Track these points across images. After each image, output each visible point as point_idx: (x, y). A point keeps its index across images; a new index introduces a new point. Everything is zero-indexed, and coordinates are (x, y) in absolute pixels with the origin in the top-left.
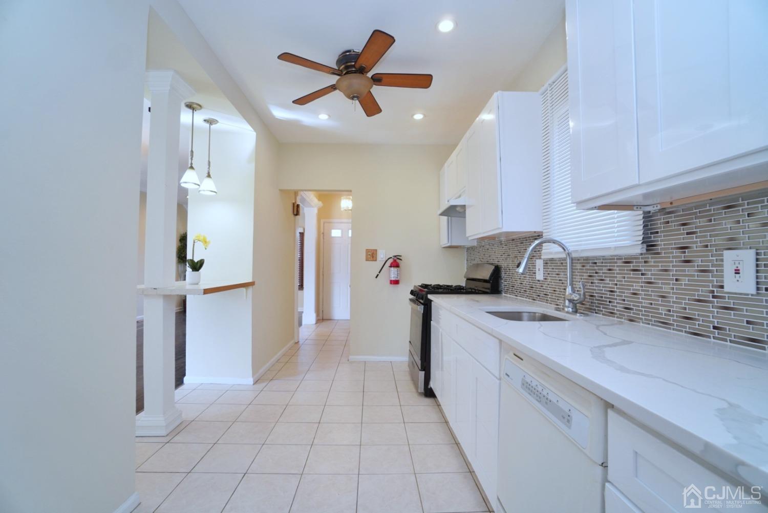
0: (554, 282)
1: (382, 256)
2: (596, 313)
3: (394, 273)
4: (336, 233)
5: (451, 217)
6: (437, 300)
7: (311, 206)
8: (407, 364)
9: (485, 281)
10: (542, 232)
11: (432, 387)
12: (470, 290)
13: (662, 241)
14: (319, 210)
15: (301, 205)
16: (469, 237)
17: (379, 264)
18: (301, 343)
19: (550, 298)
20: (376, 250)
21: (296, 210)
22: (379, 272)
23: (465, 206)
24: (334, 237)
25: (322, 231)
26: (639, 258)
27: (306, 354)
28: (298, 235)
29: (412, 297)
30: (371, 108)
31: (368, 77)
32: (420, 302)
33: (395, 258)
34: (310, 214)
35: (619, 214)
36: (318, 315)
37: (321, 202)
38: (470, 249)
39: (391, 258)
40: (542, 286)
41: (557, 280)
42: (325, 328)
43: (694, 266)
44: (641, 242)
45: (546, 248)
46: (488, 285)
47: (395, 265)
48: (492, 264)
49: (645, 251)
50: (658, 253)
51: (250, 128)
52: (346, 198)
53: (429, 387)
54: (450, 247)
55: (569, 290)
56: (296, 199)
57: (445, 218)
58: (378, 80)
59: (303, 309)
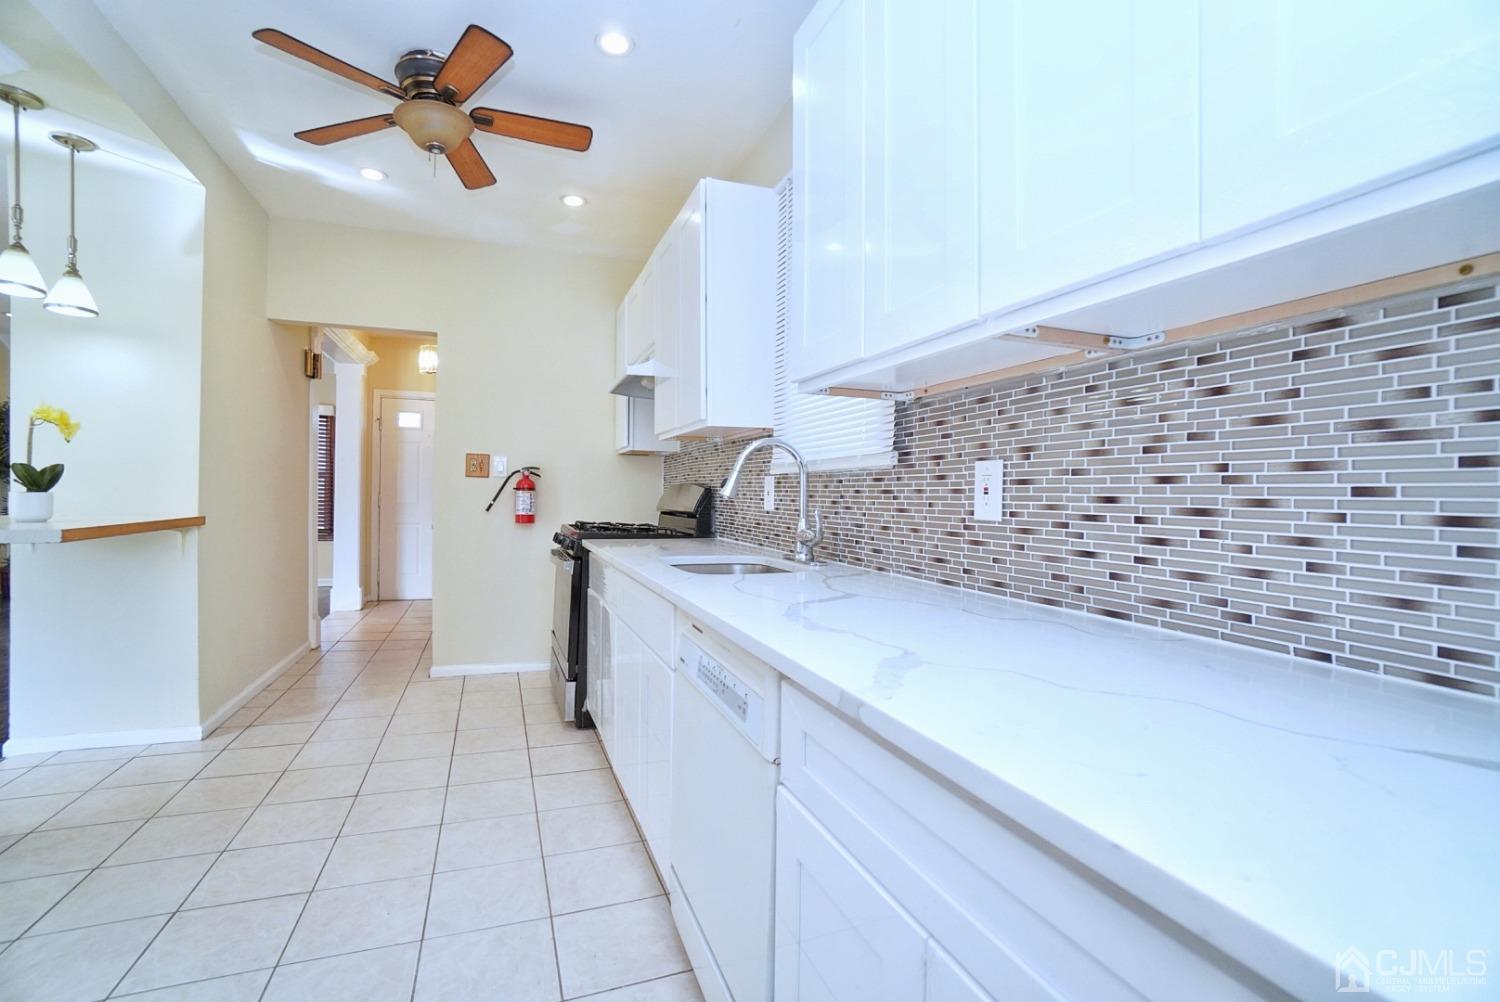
0: (789, 515)
1: (500, 466)
2: (840, 561)
3: (523, 501)
4: (408, 420)
5: (634, 397)
6: (599, 550)
7: (349, 360)
8: (547, 676)
9: (690, 515)
10: (772, 430)
11: (589, 710)
12: (663, 532)
13: (917, 446)
14: (370, 369)
15: (325, 356)
16: (659, 434)
17: (492, 485)
18: (324, 648)
19: (783, 540)
20: (489, 456)
21: (313, 367)
22: (494, 500)
23: (653, 377)
24: (403, 429)
25: (376, 415)
26: (890, 474)
27: (337, 670)
28: (316, 422)
29: (557, 546)
30: (475, 174)
31: (462, 113)
32: (569, 555)
33: (527, 473)
34: (348, 377)
35: (868, 405)
36: (366, 592)
37: (373, 353)
38: (670, 458)
39: (519, 471)
40: (772, 522)
41: (791, 510)
42: (382, 618)
43: (946, 485)
44: (891, 448)
45: (778, 456)
46: (693, 522)
47: (526, 486)
48: (701, 485)
49: (896, 463)
50: (912, 466)
51: (190, 176)
52: (430, 349)
53: (584, 710)
54: (634, 454)
55: (802, 525)
56: (311, 343)
57: (622, 400)
58: (483, 119)
59: (331, 582)
